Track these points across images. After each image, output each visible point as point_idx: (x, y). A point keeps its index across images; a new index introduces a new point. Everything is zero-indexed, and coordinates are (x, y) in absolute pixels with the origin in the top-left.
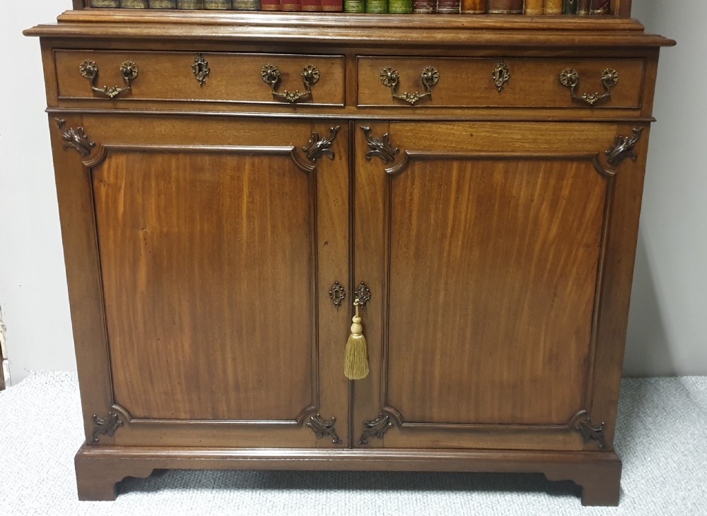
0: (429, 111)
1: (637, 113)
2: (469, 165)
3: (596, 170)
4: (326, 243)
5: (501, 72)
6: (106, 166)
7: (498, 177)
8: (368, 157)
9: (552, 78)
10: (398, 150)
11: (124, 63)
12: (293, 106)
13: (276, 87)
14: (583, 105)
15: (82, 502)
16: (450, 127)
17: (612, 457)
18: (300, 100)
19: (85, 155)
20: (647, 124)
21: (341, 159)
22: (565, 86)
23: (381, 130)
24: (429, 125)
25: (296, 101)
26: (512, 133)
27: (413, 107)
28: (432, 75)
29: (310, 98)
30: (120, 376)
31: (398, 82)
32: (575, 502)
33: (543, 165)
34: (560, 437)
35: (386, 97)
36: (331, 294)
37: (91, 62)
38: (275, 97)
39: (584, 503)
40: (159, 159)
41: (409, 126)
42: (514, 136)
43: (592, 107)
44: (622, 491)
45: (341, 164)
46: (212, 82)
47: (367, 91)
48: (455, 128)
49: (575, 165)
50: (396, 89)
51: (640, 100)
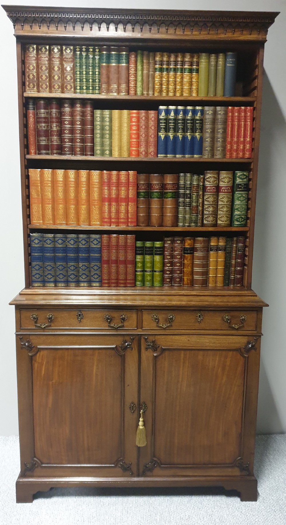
0: (171, 331)
1: (256, 332)
2: (188, 352)
3: (240, 355)
4: (128, 385)
5: (200, 316)
6: (38, 355)
7: (200, 357)
8: (147, 349)
9: (220, 319)
10: (159, 346)
11: (49, 315)
12: (116, 329)
13: (110, 323)
14: (234, 329)
15: (18, 504)
16: (180, 337)
17: (253, 478)
18: (119, 327)
19: (30, 351)
20: (260, 336)
21: (135, 350)
22: (225, 321)
23: (151, 338)
24: (171, 336)
25: (118, 328)
26: (205, 340)
27: (165, 329)
28: (172, 317)
29: (123, 326)
30: (38, 444)
31: (159, 320)
32: (238, 499)
33: (218, 352)
34: (230, 470)
35: (154, 325)
36: (130, 408)
37: (35, 314)
38: (109, 326)
39: (242, 500)
40: (61, 352)
41: (163, 337)
42: (206, 341)
43: (237, 329)
44: (259, 494)
45: (135, 352)
46: (84, 321)
47: (146, 323)
48: (182, 337)
49: (231, 352)
50: (158, 323)
51: (256, 327)
